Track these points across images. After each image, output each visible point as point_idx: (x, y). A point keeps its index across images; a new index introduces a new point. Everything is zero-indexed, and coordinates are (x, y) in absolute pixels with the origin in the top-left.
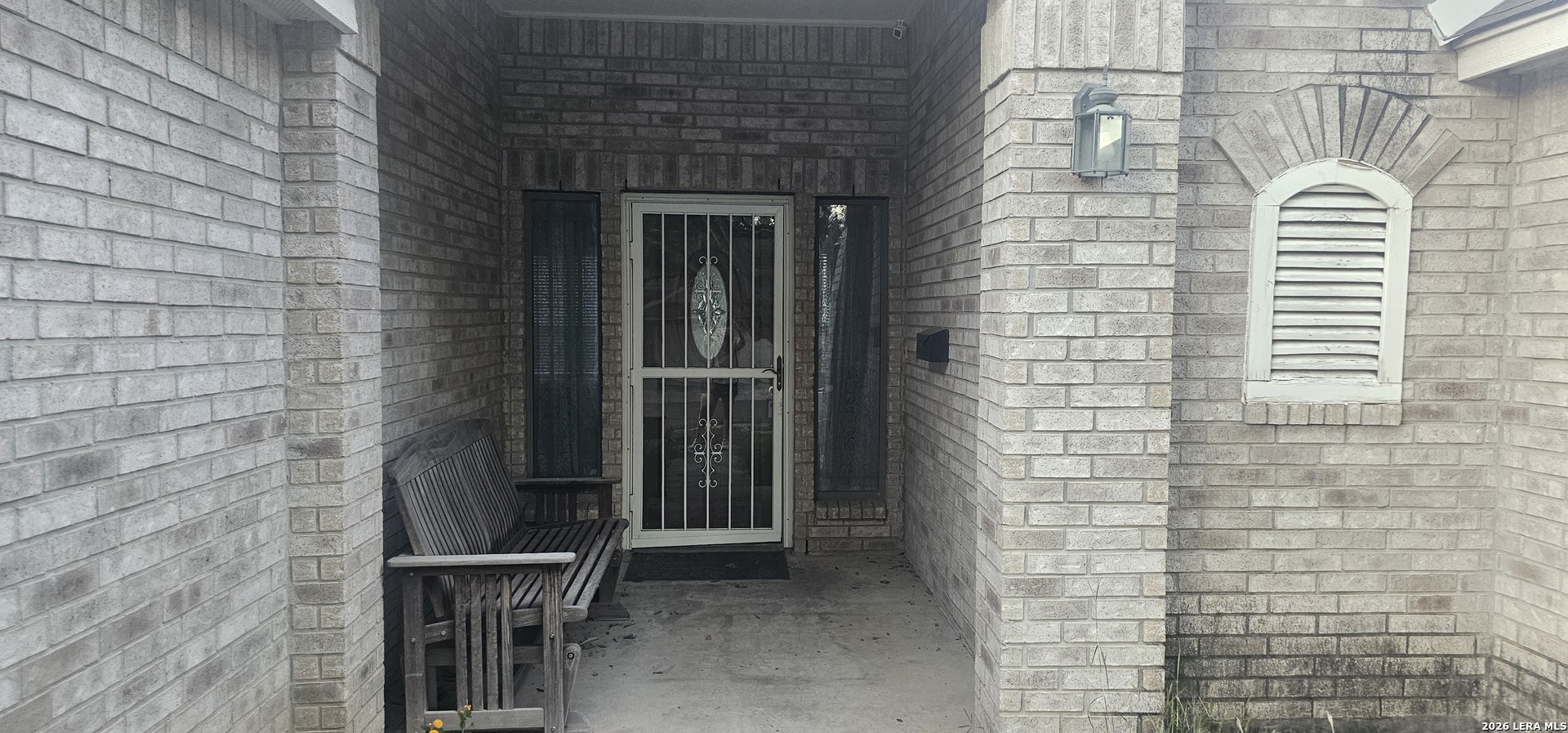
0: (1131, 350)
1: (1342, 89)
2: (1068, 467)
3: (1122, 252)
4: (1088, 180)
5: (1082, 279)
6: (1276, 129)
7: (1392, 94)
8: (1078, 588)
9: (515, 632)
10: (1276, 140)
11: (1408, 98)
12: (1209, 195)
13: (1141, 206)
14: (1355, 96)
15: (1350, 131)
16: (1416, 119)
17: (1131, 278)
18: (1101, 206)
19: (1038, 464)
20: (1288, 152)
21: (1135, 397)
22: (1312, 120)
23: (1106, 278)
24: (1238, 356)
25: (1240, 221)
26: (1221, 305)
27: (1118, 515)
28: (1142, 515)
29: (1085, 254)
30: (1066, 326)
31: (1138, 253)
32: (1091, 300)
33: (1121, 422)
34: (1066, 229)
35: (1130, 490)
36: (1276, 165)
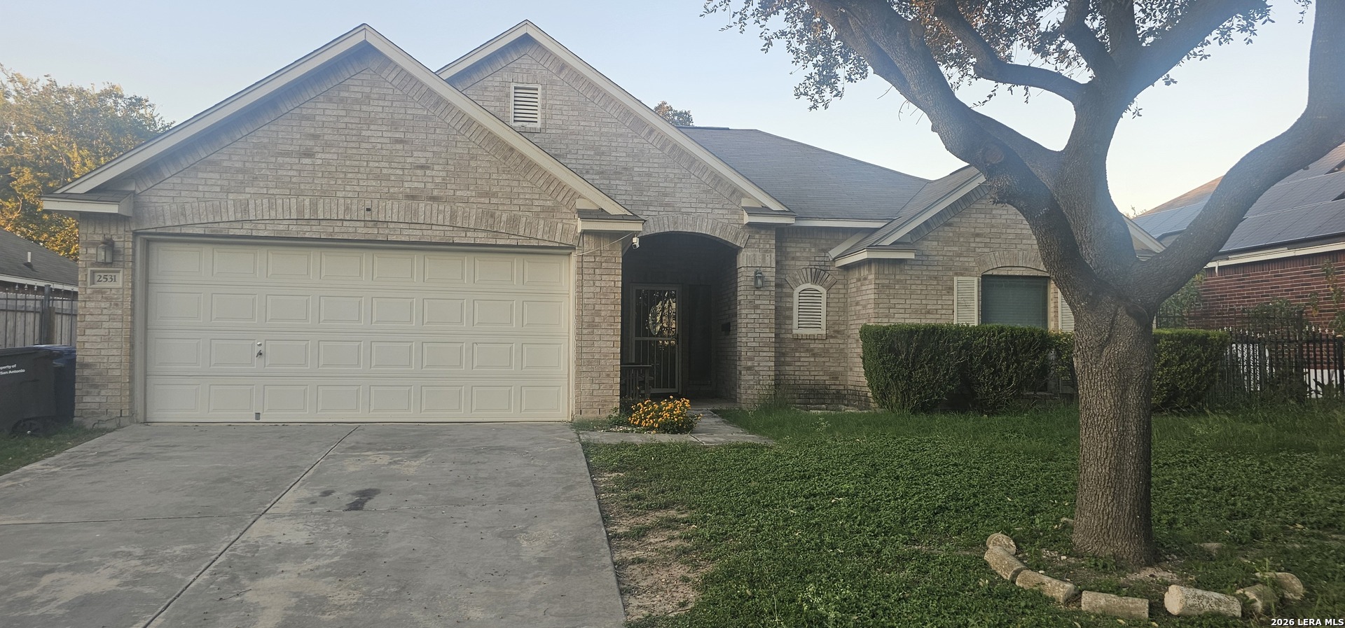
0: (767, 321)
1: (811, 269)
2: (754, 345)
3: (764, 302)
4: (757, 288)
5: (757, 307)
6: (798, 277)
7: (821, 270)
8: (756, 369)
9: (639, 382)
10: (798, 279)
11: (825, 271)
12: (784, 290)
13: (768, 293)
14: (814, 270)
15: (813, 278)
16: (827, 275)
17: (767, 307)
18: (760, 293)
19: (748, 343)
20: (800, 282)
21: (768, 330)
22: (805, 275)
23: (761, 307)
24: (792, 324)
25: (791, 296)
26: (788, 313)
27: (765, 354)
28: (769, 354)
29: (757, 302)
30: (754, 316)
31: (768, 302)
32: (759, 311)
33: (765, 335)
34: (753, 297)
35: (767, 349)
36: (798, 284)
